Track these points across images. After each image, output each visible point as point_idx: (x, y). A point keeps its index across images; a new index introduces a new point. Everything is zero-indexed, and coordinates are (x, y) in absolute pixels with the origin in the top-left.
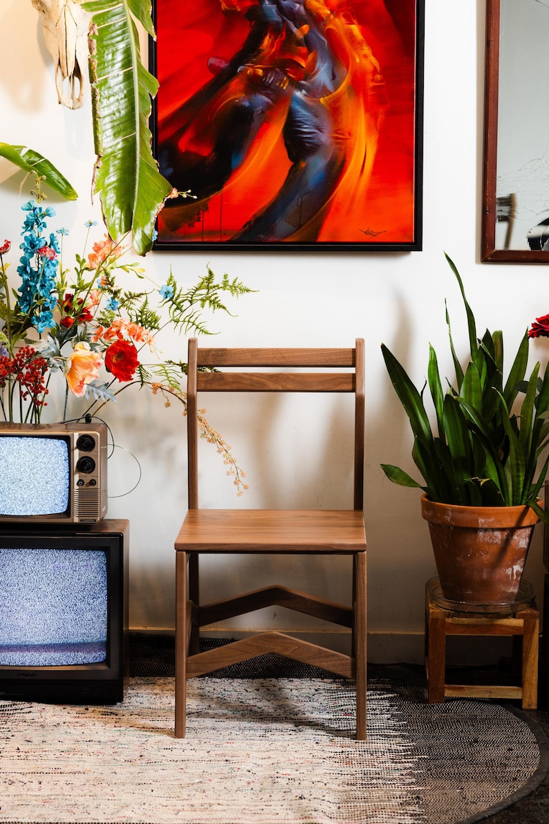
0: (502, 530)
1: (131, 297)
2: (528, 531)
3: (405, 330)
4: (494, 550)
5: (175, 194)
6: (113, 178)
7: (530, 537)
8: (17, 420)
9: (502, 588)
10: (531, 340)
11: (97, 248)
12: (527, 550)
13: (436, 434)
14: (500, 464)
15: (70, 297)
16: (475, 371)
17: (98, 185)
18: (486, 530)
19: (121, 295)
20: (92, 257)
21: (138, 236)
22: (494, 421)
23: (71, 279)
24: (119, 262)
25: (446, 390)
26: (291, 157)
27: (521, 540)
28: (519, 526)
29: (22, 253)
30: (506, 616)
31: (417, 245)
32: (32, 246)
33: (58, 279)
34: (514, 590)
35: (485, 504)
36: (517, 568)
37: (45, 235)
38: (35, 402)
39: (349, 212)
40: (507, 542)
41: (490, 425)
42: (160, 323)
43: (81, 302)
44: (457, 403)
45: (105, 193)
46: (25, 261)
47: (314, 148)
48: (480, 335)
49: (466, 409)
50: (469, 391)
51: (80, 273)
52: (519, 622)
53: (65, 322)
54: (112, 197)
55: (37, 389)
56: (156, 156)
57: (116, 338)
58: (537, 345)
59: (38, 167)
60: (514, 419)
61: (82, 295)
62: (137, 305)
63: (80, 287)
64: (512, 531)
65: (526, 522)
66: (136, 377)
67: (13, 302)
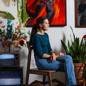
0: (79, 67)
1: (23, 33)
2: (83, 67)
3: (64, 38)
4: (78, 70)
5: (29, 18)
6: (20, 15)
7: (84, 68)
8: (6, 52)
9: (80, 76)
10: (83, 39)
11: (18, 26)
12: (83, 70)
13: (69, 53)
14: (79, 57)
15: (14, 34)
16: (75, 43)
17: (18, 16)
18: (77, 67)
19: (22, 33)
20: (17, 28)
21: (24, 23)
22: (78, 51)
23: (14, 31)
24: (21, 29)
25: (70, 46)
26: (47, 12)
27: (82, 68)
28: (82, 66)
29: (7, 27)
30: (80, 80)
31: (66, 25)
32: (9, 26)
33: (12, 31)
34: (81, 76)
35: (77, 63)
36: (82, 73)
37: (10, 24)
38: (9, 49)
39: (56, 20)
40: (80, 69)
41: (77, 51)
42: (28, 37)
43: (16, 35)
44: (72, 48)
45: (19, 17)
46: (7, 28)
47: (50, 11)
48: (75, 38)
49: (73, 49)
50: (74, 46)
51: (16, 30)
52: (82, 81)
53: (13, 37)
54: (20, 18)
55: (10, 47)
56: (27, 12)
57: (21, 39)
58: (84, 39)
59: (9, 15)
60: (81, 50)
61: (16, 33)
62: (24, 35)
63: (16, 32)
64: (81, 67)
65: (83, 66)
66: (24, 45)
67: (6, 34)
